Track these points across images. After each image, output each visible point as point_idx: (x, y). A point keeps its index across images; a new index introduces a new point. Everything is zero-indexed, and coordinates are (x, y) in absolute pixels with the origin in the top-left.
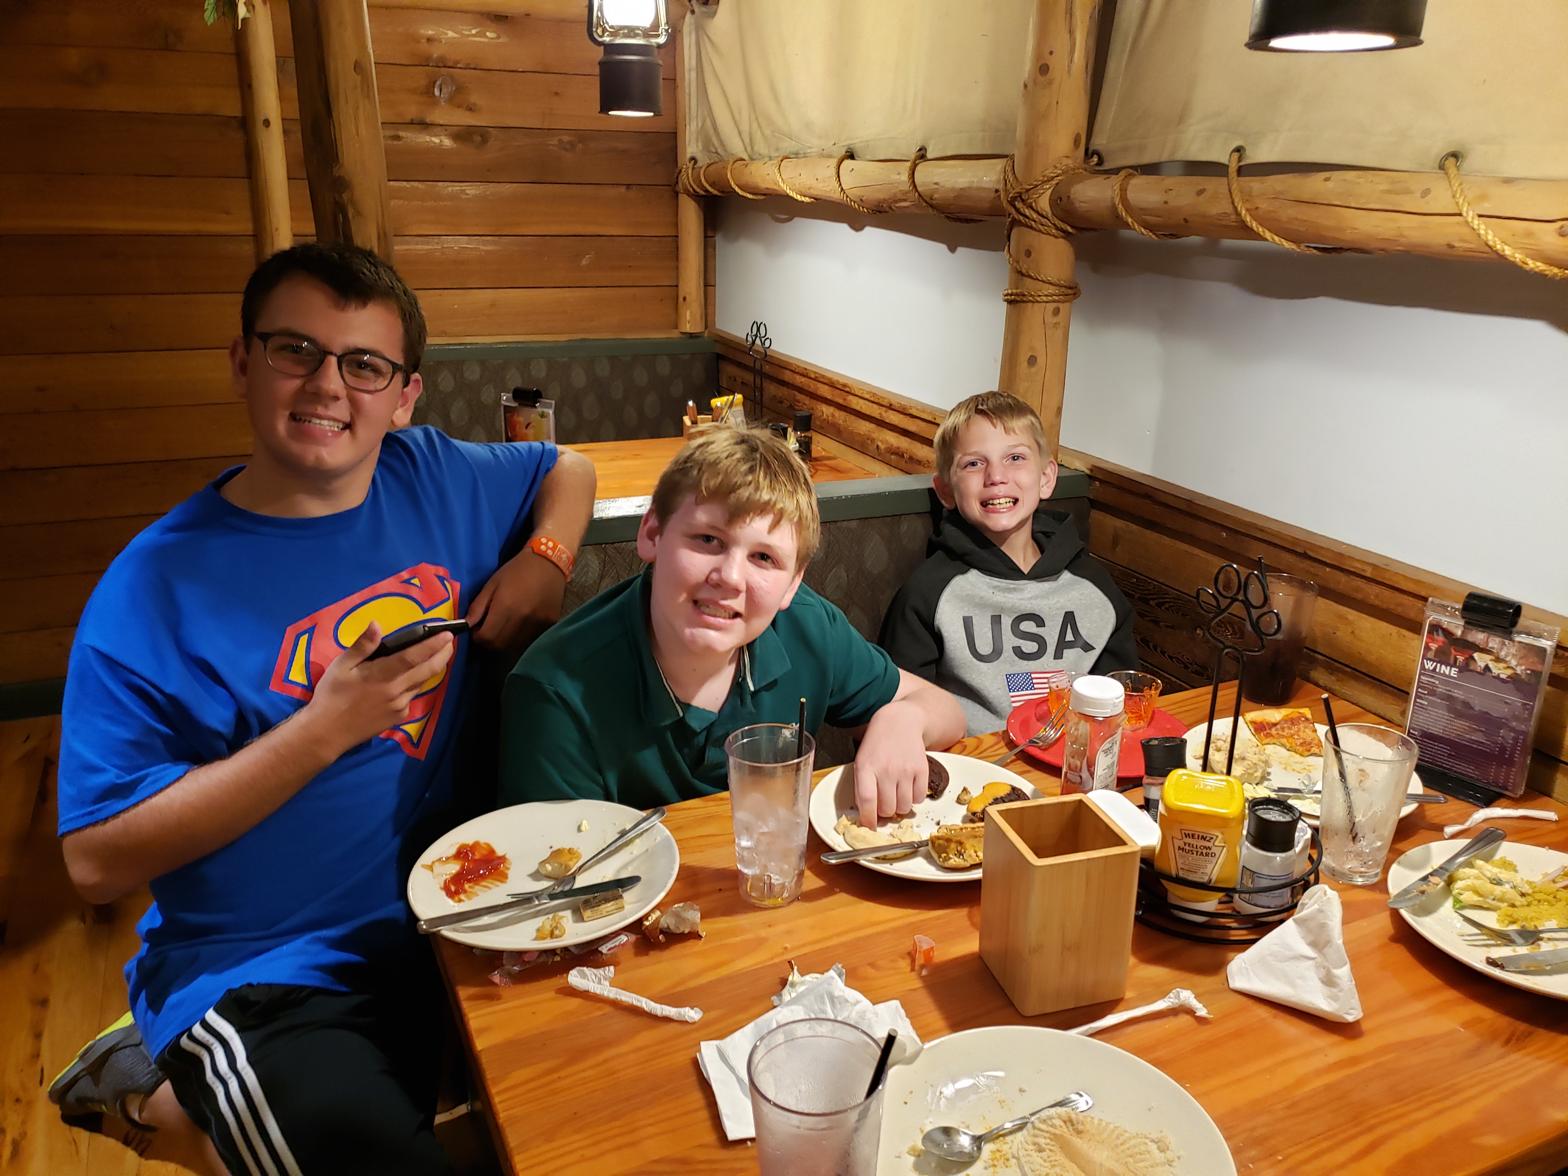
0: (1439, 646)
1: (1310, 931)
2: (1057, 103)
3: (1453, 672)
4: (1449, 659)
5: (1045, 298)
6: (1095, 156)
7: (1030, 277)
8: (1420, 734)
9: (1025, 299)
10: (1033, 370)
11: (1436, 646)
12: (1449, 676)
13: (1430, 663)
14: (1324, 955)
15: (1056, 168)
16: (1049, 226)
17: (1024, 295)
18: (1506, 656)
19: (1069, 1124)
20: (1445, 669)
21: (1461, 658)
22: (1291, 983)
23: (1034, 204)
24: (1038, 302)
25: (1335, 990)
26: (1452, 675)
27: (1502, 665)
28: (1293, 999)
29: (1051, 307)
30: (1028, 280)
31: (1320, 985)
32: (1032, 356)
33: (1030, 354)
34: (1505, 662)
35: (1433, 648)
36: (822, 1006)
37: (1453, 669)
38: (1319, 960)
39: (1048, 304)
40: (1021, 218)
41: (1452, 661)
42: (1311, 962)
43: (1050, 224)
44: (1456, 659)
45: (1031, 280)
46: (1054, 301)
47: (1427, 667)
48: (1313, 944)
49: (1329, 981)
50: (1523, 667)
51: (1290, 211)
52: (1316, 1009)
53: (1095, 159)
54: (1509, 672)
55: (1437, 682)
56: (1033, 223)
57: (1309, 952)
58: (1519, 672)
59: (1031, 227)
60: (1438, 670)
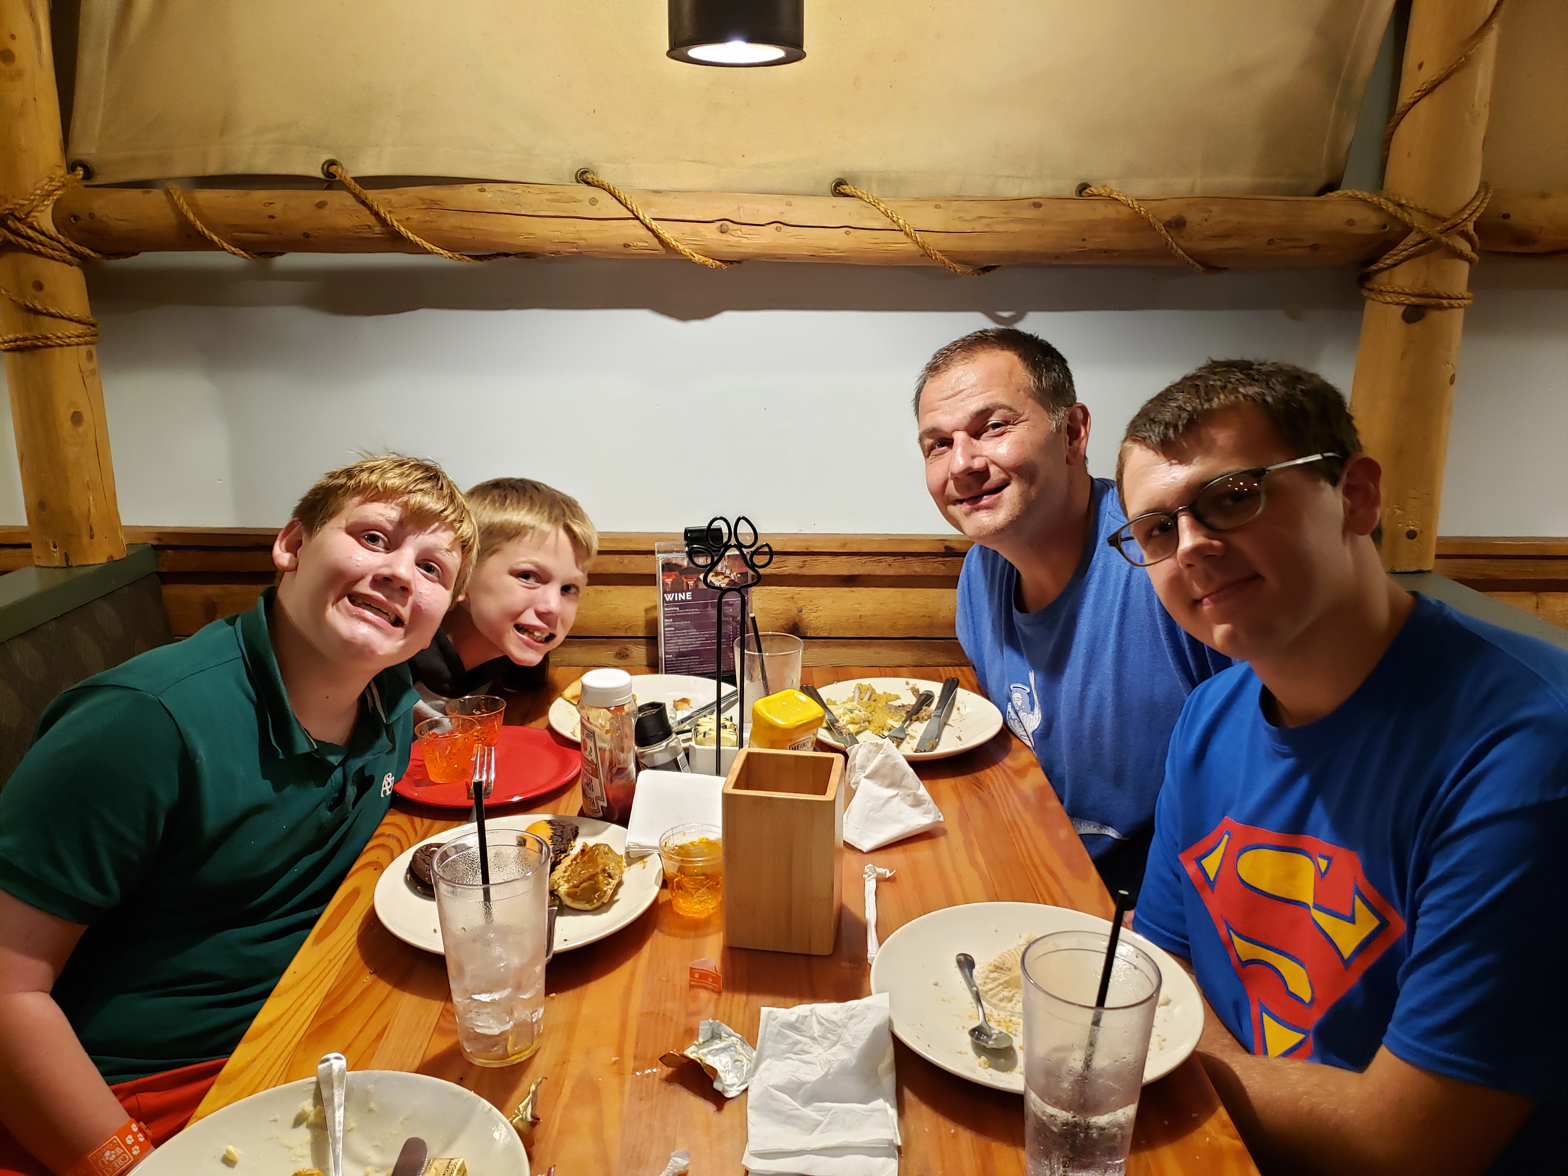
0: (673, 580)
1: (884, 777)
2: (35, 99)
3: (687, 596)
4: (683, 587)
5: (76, 340)
6: (79, 168)
7: (52, 315)
8: (674, 656)
9: (49, 343)
10: (81, 429)
11: (671, 580)
12: (686, 600)
13: (669, 596)
14: (905, 787)
15: (52, 180)
16: (61, 251)
17: (48, 338)
18: (722, 569)
19: (999, 971)
20: (682, 596)
21: (691, 583)
22: (898, 821)
23: (35, 224)
24: (69, 345)
25: (925, 806)
26: (688, 598)
27: (721, 577)
28: (907, 830)
29: (83, 349)
30: (47, 319)
31: (913, 809)
32: (74, 413)
33: (72, 410)
34: (723, 574)
35: (670, 583)
36: (790, 1041)
37: (687, 593)
38: (901, 793)
39: (80, 347)
40: (21, 240)
41: (685, 588)
42: (897, 798)
43: (62, 248)
44: (688, 585)
45: (52, 319)
46: (86, 344)
47: (668, 600)
48: (891, 785)
49: (917, 803)
50: (735, 573)
51: (452, 221)
52: (922, 827)
53: (80, 172)
54: (727, 580)
55: (678, 609)
56: (40, 247)
57: (892, 792)
58: (733, 578)
59: (40, 254)
60: (676, 599)
